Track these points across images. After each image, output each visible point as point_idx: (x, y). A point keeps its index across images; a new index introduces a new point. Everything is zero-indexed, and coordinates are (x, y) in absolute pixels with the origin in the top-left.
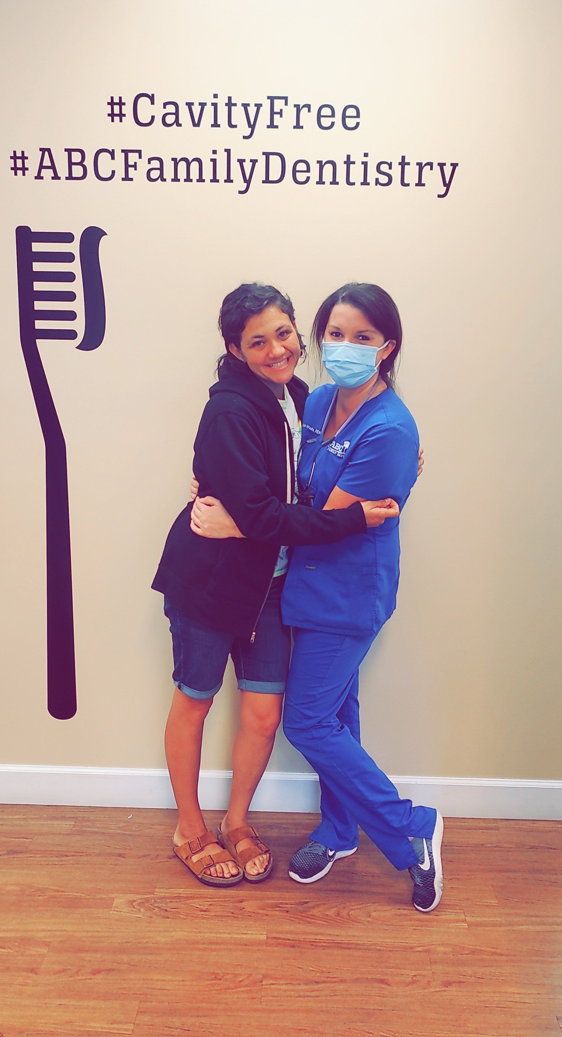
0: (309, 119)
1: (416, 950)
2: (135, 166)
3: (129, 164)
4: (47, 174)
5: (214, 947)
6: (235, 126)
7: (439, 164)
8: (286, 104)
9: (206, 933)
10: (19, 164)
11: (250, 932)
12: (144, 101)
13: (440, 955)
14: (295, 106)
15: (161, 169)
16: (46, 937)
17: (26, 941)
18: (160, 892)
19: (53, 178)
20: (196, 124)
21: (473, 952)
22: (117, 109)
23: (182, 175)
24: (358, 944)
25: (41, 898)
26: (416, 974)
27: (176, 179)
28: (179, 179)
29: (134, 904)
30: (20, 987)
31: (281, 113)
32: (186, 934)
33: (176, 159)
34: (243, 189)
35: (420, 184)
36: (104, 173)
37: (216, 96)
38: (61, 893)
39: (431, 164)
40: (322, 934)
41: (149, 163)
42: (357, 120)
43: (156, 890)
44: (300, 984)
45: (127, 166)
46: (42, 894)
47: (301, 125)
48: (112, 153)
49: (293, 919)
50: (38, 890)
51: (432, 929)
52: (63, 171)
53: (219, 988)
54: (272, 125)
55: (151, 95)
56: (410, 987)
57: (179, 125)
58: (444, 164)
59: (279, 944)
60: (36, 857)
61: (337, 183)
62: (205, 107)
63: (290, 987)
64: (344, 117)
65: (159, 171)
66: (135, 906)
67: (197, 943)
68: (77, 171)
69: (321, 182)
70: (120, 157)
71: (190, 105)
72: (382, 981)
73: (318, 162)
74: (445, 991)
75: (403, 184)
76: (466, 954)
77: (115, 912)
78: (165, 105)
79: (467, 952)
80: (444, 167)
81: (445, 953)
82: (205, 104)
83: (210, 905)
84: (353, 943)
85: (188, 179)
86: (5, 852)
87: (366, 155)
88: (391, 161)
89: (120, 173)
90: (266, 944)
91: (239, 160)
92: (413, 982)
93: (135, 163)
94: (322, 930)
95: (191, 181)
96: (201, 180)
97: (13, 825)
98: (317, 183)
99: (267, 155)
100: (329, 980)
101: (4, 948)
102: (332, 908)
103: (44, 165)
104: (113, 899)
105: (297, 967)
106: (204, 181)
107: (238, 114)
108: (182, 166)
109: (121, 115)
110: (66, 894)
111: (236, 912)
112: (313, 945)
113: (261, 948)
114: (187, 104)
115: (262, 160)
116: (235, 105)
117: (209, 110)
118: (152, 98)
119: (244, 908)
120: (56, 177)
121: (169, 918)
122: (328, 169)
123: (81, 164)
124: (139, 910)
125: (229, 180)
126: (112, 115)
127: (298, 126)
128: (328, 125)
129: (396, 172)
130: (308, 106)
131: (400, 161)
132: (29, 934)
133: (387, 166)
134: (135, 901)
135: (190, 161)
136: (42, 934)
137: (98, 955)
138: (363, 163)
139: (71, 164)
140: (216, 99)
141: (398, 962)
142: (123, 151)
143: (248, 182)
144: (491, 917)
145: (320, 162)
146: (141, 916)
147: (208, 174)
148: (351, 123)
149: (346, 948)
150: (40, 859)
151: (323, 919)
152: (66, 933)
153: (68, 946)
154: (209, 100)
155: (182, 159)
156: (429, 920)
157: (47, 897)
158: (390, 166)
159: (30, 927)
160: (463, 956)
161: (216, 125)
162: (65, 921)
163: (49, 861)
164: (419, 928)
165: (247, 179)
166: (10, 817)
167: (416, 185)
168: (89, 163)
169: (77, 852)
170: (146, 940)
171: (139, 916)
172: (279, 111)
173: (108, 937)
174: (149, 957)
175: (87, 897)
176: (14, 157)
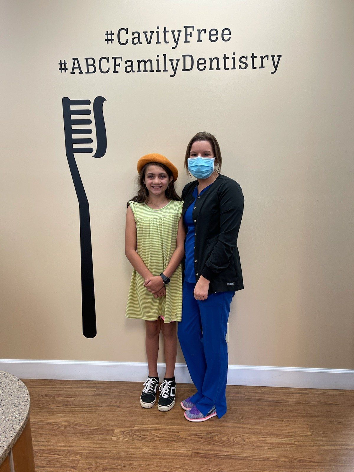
0: (205, 37)
1: (270, 460)
2: (119, 65)
3: (116, 64)
4: (77, 71)
5: (165, 457)
6: (168, 43)
7: (272, 56)
8: (193, 30)
9: (160, 449)
10: (63, 66)
11: (183, 449)
12: (123, 33)
13: (282, 463)
14: (198, 30)
15: (132, 66)
16: (80, 450)
17: (71, 452)
18: (137, 427)
19: (79, 73)
20: (149, 43)
21: (300, 461)
22: (109, 37)
23: (142, 69)
24: (239, 457)
25: (78, 429)
27: (139, 71)
28: (141, 71)
29: (124, 433)
31: (191, 35)
32: (150, 450)
33: (139, 60)
34: (173, 74)
35: (262, 67)
36: (104, 69)
37: (158, 28)
38: (88, 427)
39: (267, 57)
40: (220, 451)
41: (126, 63)
42: (229, 36)
43: (135, 425)
45: (115, 65)
46: (79, 427)
47: (201, 40)
48: (108, 59)
49: (205, 442)
50: (77, 425)
51: (277, 448)
52: (84, 69)
54: (186, 41)
57: (140, 43)
58: (274, 56)
59: (198, 456)
60: (76, 408)
61: (220, 69)
64: (223, 35)
65: (131, 67)
67: (156, 455)
68: (91, 69)
69: (211, 69)
70: (112, 61)
71: (145, 33)
73: (210, 59)
75: (253, 67)
77: (115, 437)
78: (133, 33)
79: (297, 461)
80: (274, 58)
81: (285, 462)
82: (153, 32)
83: (162, 434)
84: (236, 456)
85: (145, 71)
86: (62, 405)
87: (234, 54)
88: (247, 56)
89: (112, 69)
90: (192, 456)
91: (170, 60)
93: (119, 64)
94: (220, 448)
96: (152, 71)
97: (66, 391)
98: (210, 69)
99: (184, 56)
101: (60, 455)
102: (225, 436)
103: (75, 66)
104: (114, 430)
105: (208, 469)
107: (169, 35)
108: (142, 64)
109: (112, 40)
110: (90, 427)
111: (176, 438)
112: (216, 457)
113: (189, 458)
114: (144, 32)
115: (182, 59)
116: (168, 31)
117: (155, 35)
118: (127, 30)
119: (180, 436)
120: (81, 72)
121: (141, 441)
122: (215, 62)
123: (93, 65)
124: (127, 436)
125: (165, 70)
126: (107, 40)
127: (199, 41)
128: (215, 39)
129: (249, 62)
130: (204, 30)
131: (252, 56)
132: (72, 448)
133: (245, 59)
134: (125, 431)
135: (146, 61)
136: (78, 449)
137: (106, 461)
138: (232, 58)
139: (88, 65)
141: (260, 466)
142: (113, 58)
144: (308, 442)
146: (128, 440)
147: (155, 68)
148: (226, 37)
149: (233, 459)
150: (78, 409)
151: (220, 443)
152: (90, 448)
153: (91, 455)
154: (155, 30)
155: (142, 61)
156: (276, 444)
157: (81, 429)
158: (246, 58)
159: (73, 445)
160: (295, 463)
161: (158, 42)
162: (90, 441)
163: (83, 410)
164: (271, 448)
165: (175, 69)
166: (65, 387)
167: (260, 68)
168: (97, 64)
169: (97, 405)
170: (130, 453)
171: (127, 440)
172: (190, 33)
173: (111, 451)
174: (132, 462)
175: (101, 429)
176: (61, 64)
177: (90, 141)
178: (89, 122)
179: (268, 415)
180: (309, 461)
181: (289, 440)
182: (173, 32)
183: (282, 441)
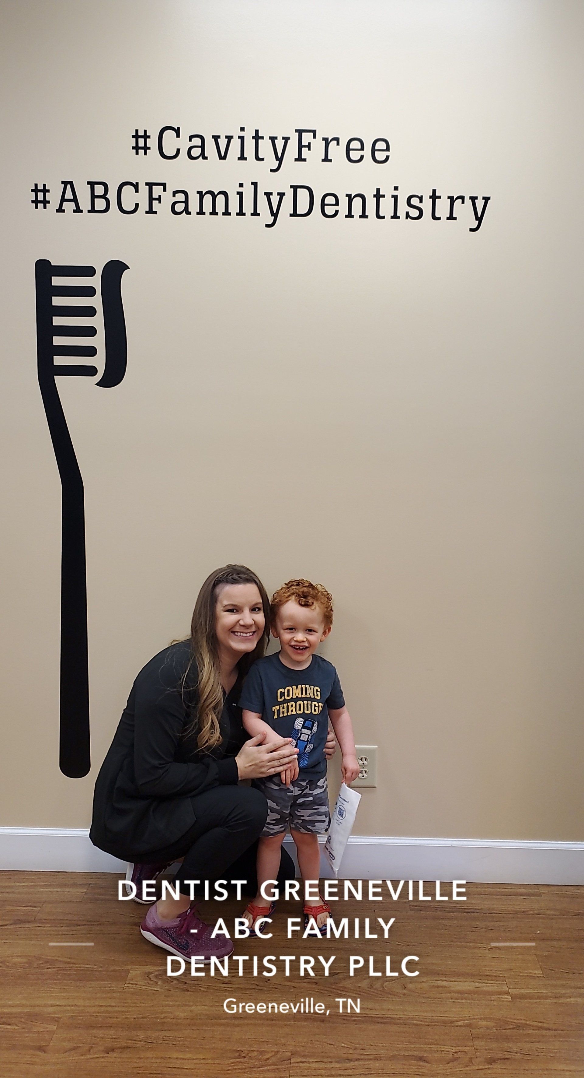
0: (337, 152)
1: (457, 1025)
2: (159, 199)
3: (154, 197)
4: (69, 207)
5: (237, 1021)
6: (263, 159)
7: (471, 198)
8: (315, 137)
10: (40, 196)
12: (169, 135)
13: (481, 1030)
14: (324, 139)
15: (186, 202)
16: (55, 1013)
17: (33, 1017)
20: (223, 158)
21: (518, 1026)
22: (141, 142)
23: (207, 207)
24: (391, 1018)
25: (49, 970)
26: (457, 1051)
27: (201, 212)
28: (205, 213)
29: (150, 976)
30: (27, 1066)
31: (309, 146)
32: (206, 1008)
33: (202, 192)
34: (270, 222)
35: (451, 218)
36: (128, 206)
37: (242, 129)
38: (71, 965)
39: (462, 198)
41: (174, 196)
42: (387, 153)
44: (331, 1062)
45: (151, 199)
46: (51, 967)
47: (329, 158)
48: (136, 186)
49: (322, 991)
50: (47, 962)
51: (472, 1001)
52: (85, 204)
53: (244, 1067)
54: (300, 159)
55: (176, 128)
56: (451, 1064)
57: (205, 158)
58: (476, 198)
59: (308, 1019)
60: (44, 927)
61: (367, 217)
62: (232, 140)
63: (322, 1065)
64: (374, 150)
65: (184, 204)
66: (151, 978)
67: (219, 1018)
69: (350, 215)
70: (144, 189)
71: (216, 138)
72: (421, 1059)
73: (347, 195)
74: (489, 1069)
75: (434, 218)
76: (510, 1029)
77: (130, 985)
78: (191, 138)
79: (511, 1027)
80: (476, 201)
81: (487, 1028)
82: (232, 137)
83: (233, 977)
84: (387, 1017)
85: (214, 213)
86: (12, 922)
87: (396, 188)
88: (422, 195)
89: (144, 206)
90: (295, 1018)
91: (266, 194)
92: (455, 1059)
93: (160, 196)
95: (217, 214)
96: (227, 213)
97: (19, 893)
98: (346, 216)
99: (295, 188)
100: (362, 1057)
101: (9, 1025)
102: (364, 979)
103: (66, 198)
104: (128, 971)
105: (327, 1043)
106: (230, 214)
107: (265, 148)
108: (208, 199)
109: (146, 148)
110: (77, 964)
112: (344, 1019)
113: (288, 1022)
114: (213, 137)
115: (289, 193)
116: (262, 138)
117: (236, 143)
118: (177, 131)
120: (78, 210)
121: (188, 991)
122: (357, 203)
124: (157, 983)
125: (255, 214)
126: (137, 148)
127: (326, 159)
128: (358, 158)
129: (426, 206)
130: (337, 140)
131: (431, 195)
132: (37, 1009)
133: (418, 200)
134: (152, 973)
135: (216, 194)
136: (51, 1009)
137: (112, 1032)
138: (393, 196)
139: (93, 197)
140: (243, 132)
141: (436, 1037)
142: (147, 184)
143: (275, 215)
144: (535, 988)
145: (349, 196)
146: (158, 989)
147: (234, 207)
148: (380, 156)
149: (382, 1023)
150: (48, 929)
151: (355, 992)
152: (77, 1008)
153: (79, 1021)
154: (236, 133)
155: (208, 192)
156: (469, 992)
157: (57, 969)
158: (421, 199)
159: (38, 1002)
160: (508, 1031)
161: (242, 158)
162: (76, 995)
163: (59, 931)
164: (459, 1001)
165: (275, 212)
166: (18, 884)
167: (448, 219)
168: (112, 196)
169: (90, 921)
170: (163, 1016)
171: (155, 989)
172: (307, 144)
173: (123, 1012)
174: (167, 1033)
175: (100, 969)
176: (36, 191)
177: (91, 351)
178: (90, 312)
179: (456, 938)
180: (537, 1026)
181: (497, 986)
182: (273, 139)
183: (483, 987)
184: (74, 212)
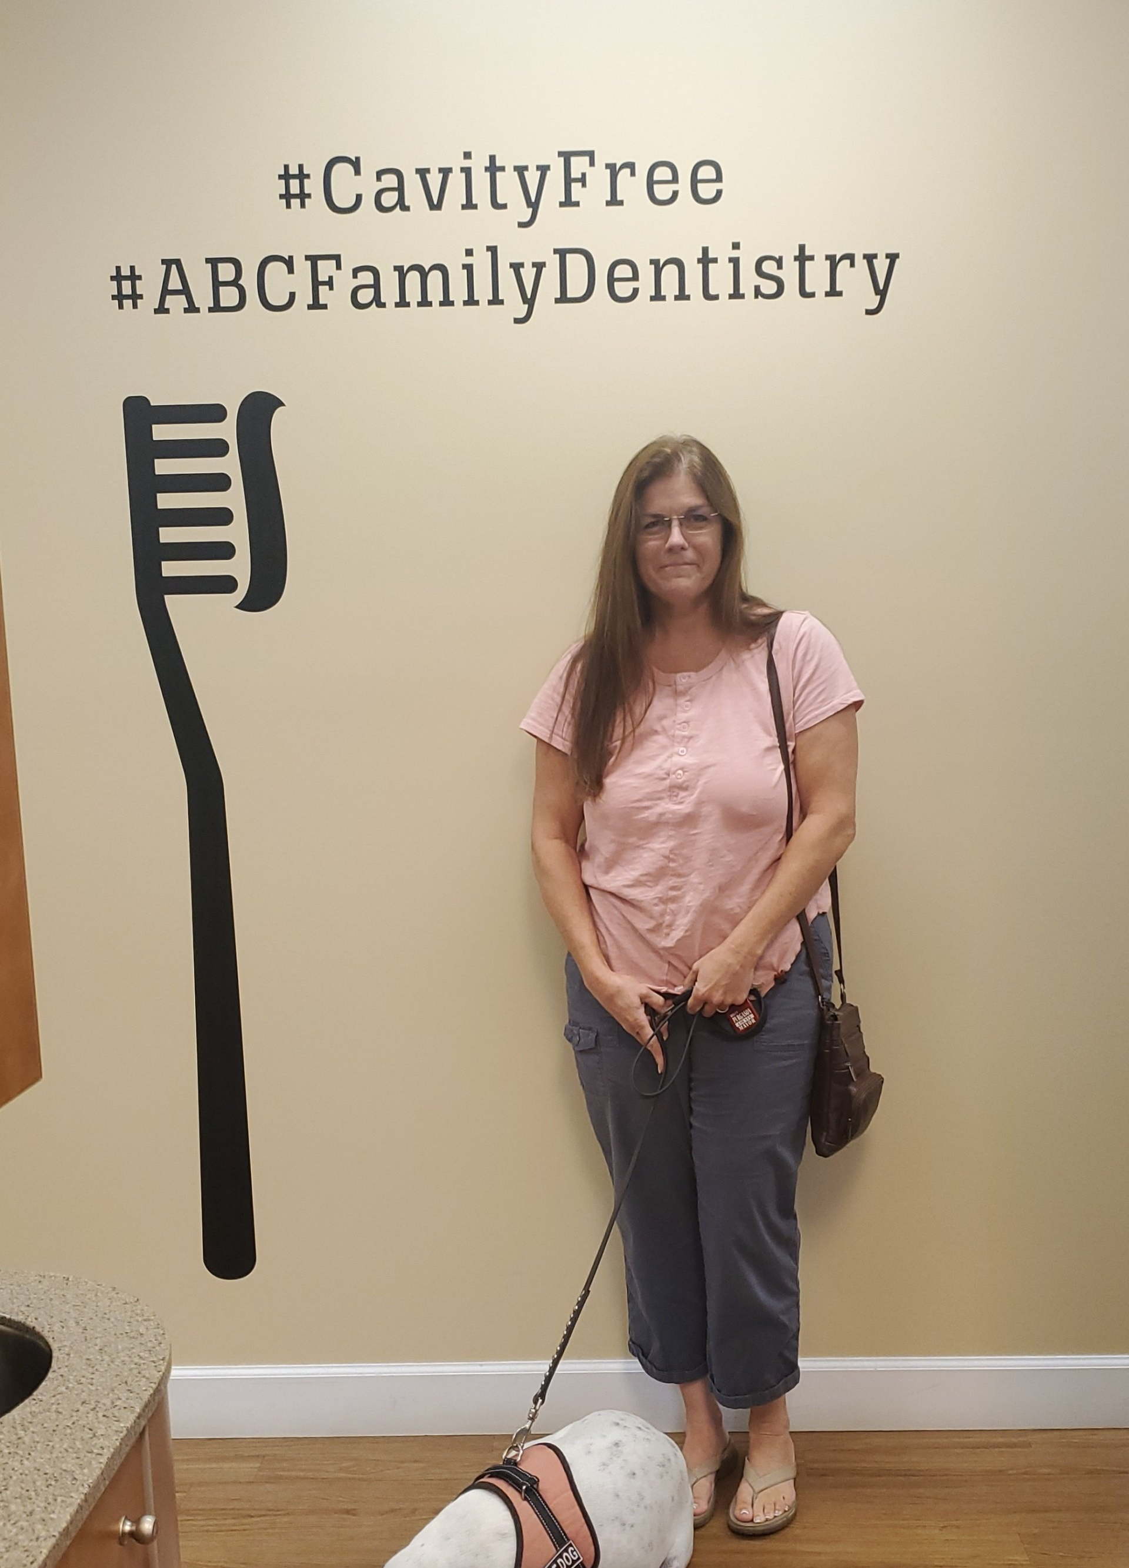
0: (632, 187)
2: (330, 283)
3: (320, 279)
4: (176, 303)
6: (504, 206)
7: (865, 256)
8: (592, 163)
10: (126, 286)
12: (342, 170)
14: (608, 166)
15: (376, 286)
20: (435, 206)
22: (295, 186)
23: (413, 294)
27: (403, 303)
28: (409, 303)
31: (583, 180)
33: (402, 267)
34: (522, 314)
35: (833, 292)
36: (277, 298)
37: (467, 155)
39: (850, 257)
41: (355, 276)
42: (718, 186)
45: (316, 284)
47: (619, 198)
48: (289, 263)
52: (203, 297)
54: (568, 202)
55: (354, 160)
57: (405, 208)
58: (875, 256)
61: (688, 298)
62: (451, 175)
64: (695, 182)
65: (372, 290)
68: (229, 296)
69: (658, 296)
70: (303, 268)
71: (423, 173)
73: (652, 262)
75: (804, 293)
78: (379, 175)
80: (875, 261)
82: (450, 170)
85: (424, 302)
87: (736, 246)
88: (781, 255)
89: (305, 297)
91: (512, 265)
93: (331, 278)
95: (430, 304)
96: (447, 302)
98: (652, 299)
99: (562, 253)
103: (170, 288)
106: (452, 304)
107: (508, 186)
108: (413, 278)
109: (303, 196)
114: (418, 171)
115: (553, 263)
116: (502, 169)
117: (457, 180)
118: (356, 164)
120: (192, 308)
122: (670, 274)
123: (235, 283)
125: (496, 301)
126: (287, 196)
127: (614, 201)
128: (668, 196)
129: (790, 273)
130: (631, 166)
131: (797, 254)
133: (774, 264)
135: (427, 270)
138: (731, 260)
139: (217, 284)
140: (468, 161)
142: (307, 258)
143: (530, 302)
145: (654, 262)
147: (458, 293)
148: (706, 191)
154: (457, 163)
155: (413, 268)
158: (780, 262)
161: (469, 205)
163: (221, 1525)
165: (529, 297)
167: (827, 294)
168: (249, 280)
169: (270, 1510)
172: (580, 176)
176: (118, 278)
177: (225, 551)
178: (220, 482)
184: (185, 312)
